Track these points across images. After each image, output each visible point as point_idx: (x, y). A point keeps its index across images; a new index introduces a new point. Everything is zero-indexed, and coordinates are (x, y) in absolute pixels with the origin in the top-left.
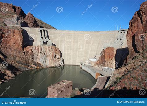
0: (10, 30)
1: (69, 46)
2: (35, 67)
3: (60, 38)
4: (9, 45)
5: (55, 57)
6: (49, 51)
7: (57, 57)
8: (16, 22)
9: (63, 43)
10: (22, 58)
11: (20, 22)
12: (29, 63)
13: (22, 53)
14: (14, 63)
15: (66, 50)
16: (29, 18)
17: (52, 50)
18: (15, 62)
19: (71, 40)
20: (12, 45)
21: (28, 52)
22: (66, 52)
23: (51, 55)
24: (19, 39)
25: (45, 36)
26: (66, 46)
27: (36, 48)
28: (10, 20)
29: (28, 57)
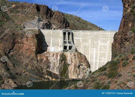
0: (23, 34)
1: (102, 52)
2: (50, 78)
3: (91, 42)
4: (22, 52)
5: (79, 67)
6: (70, 59)
7: (82, 68)
8: (37, 24)
9: (95, 49)
10: (34, 67)
11: (42, 24)
12: (43, 73)
13: (35, 61)
14: (24, 71)
15: (98, 58)
16: (57, 17)
17: (75, 58)
18: (26, 71)
19: (106, 45)
20: (25, 52)
21: (42, 60)
22: (98, 61)
23: (73, 64)
24: (32, 44)
25: (69, 39)
26: (99, 52)
27: (53, 55)
28: (31, 23)
29: (42, 66)
